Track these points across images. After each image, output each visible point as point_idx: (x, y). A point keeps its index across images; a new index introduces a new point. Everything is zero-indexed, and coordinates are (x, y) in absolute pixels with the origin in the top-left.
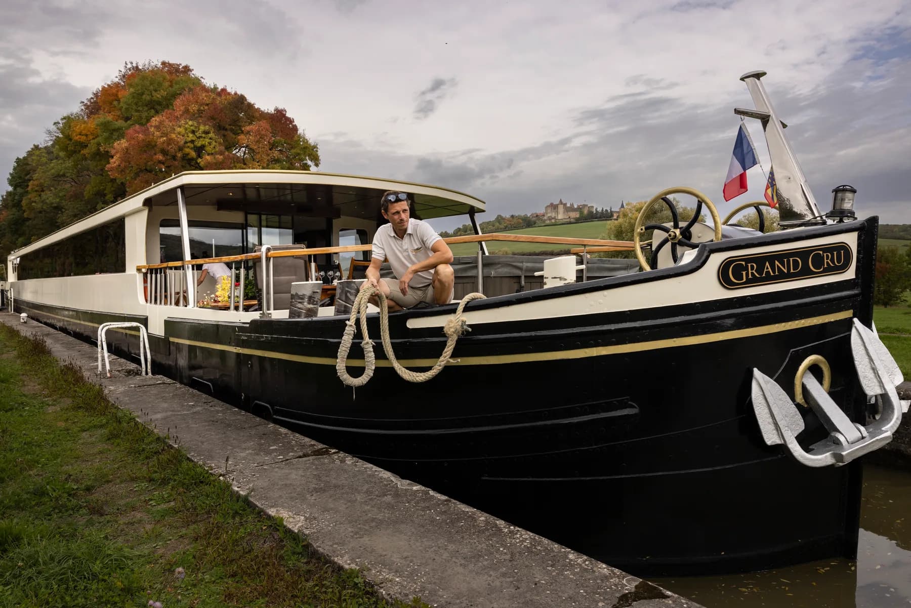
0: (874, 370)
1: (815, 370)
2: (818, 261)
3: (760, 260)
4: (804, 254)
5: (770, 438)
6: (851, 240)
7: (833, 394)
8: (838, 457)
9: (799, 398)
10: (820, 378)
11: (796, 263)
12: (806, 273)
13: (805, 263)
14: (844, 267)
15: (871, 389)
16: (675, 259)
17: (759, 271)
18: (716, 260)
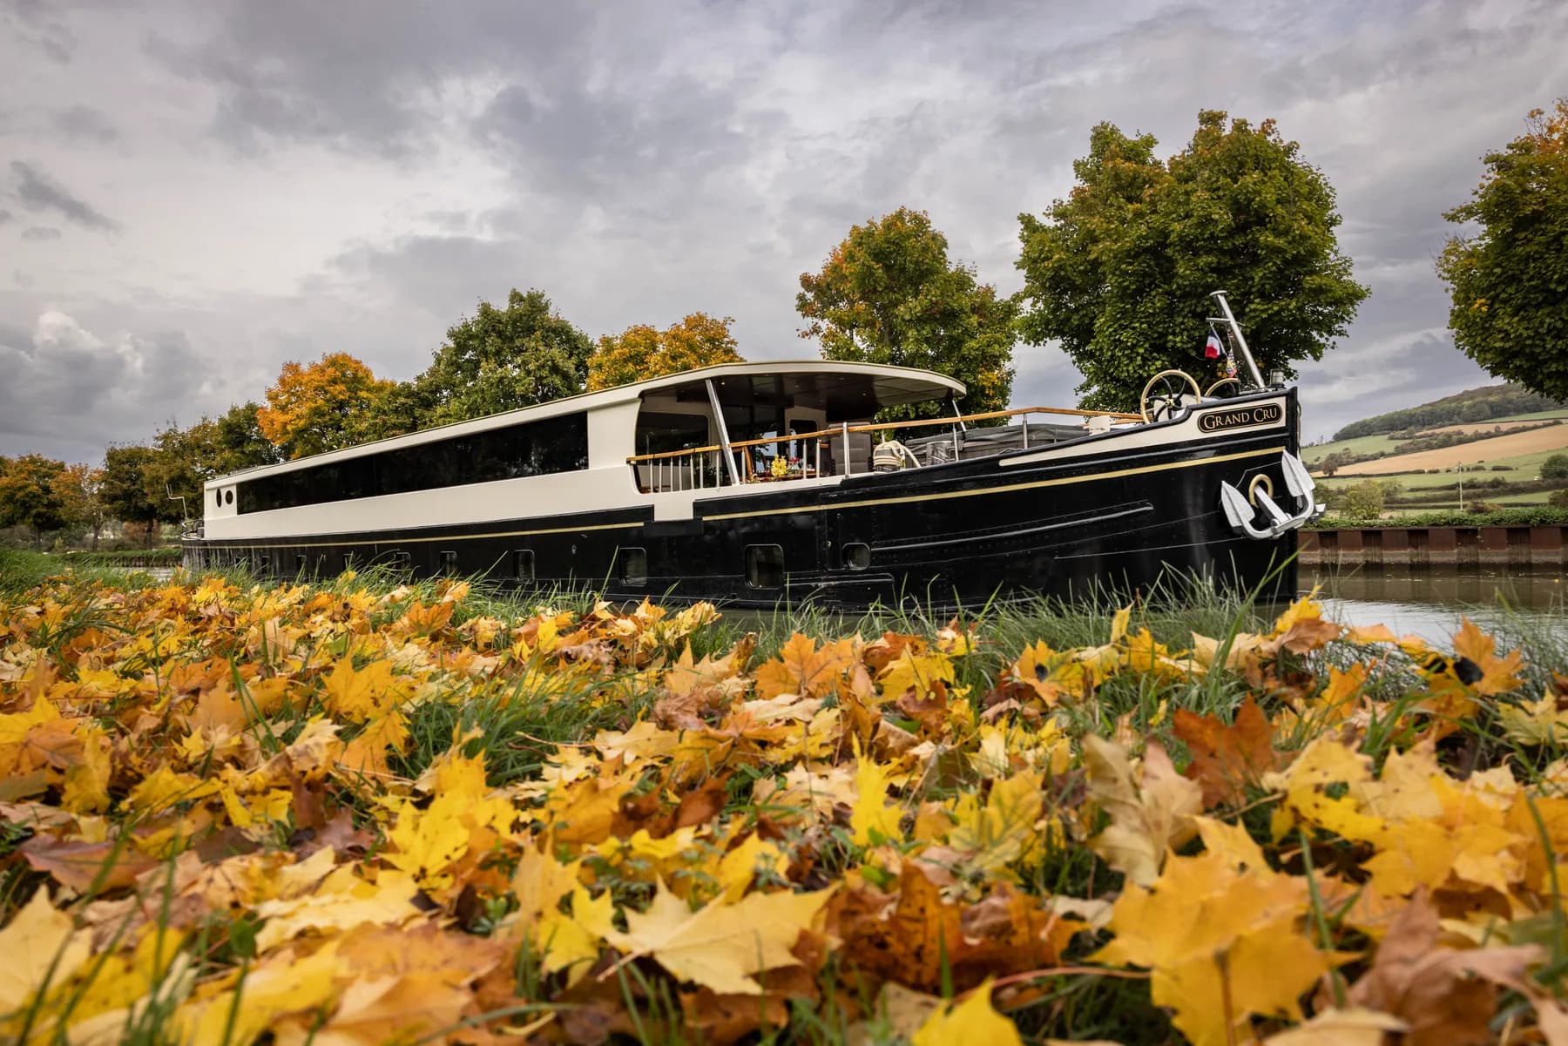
0: (1297, 481)
1: (1262, 484)
2: (1260, 415)
3: (1223, 415)
4: (1251, 411)
5: (1234, 522)
6: (1281, 402)
7: (1275, 501)
8: (1275, 532)
9: (1253, 503)
10: (1265, 488)
11: (1246, 417)
12: (1252, 422)
13: (1252, 416)
14: (1278, 418)
15: (1294, 491)
16: (1170, 417)
17: (1223, 421)
18: (1196, 415)
